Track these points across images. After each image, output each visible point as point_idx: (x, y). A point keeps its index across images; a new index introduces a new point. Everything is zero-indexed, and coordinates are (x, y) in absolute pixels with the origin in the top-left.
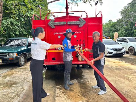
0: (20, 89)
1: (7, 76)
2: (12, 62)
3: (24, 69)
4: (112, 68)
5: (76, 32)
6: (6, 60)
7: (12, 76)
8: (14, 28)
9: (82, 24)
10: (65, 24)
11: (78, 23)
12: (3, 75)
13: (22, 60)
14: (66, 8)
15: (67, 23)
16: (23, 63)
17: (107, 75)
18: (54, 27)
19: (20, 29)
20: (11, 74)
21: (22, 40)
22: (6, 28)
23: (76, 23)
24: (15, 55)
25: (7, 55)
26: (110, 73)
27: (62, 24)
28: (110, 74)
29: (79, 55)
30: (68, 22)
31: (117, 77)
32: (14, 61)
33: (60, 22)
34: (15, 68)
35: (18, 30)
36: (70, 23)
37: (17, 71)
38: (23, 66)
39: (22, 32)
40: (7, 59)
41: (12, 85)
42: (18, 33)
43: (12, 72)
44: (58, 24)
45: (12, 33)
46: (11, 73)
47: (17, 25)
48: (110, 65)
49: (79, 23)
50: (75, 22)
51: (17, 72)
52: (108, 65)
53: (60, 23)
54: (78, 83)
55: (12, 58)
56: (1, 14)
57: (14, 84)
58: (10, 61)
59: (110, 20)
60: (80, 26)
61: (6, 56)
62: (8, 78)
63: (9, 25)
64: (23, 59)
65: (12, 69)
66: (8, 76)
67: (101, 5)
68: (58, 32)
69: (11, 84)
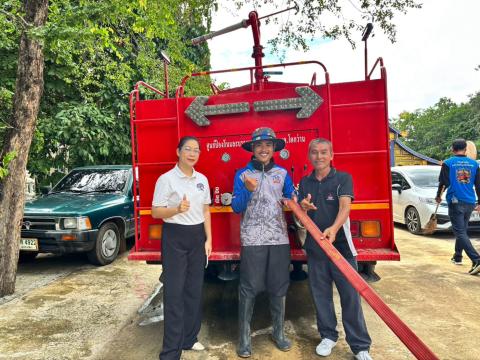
0: (74, 352)
1: (45, 299)
2: (72, 249)
3: (112, 274)
4: (447, 278)
5: (287, 140)
6: (54, 242)
7: (62, 299)
8: (94, 133)
9: (308, 108)
10: (247, 110)
11: (291, 106)
12: (31, 295)
13: (109, 241)
14: (253, 56)
15: (252, 109)
16: (110, 253)
17: (421, 306)
18: (208, 123)
19: (115, 137)
20: (62, 293)
21: (116, 173)
22: (66, 136)
23: (286, 107)
24: (83, 225)
25: (57, 226)
26: (435, 299)
27: (233, 111)
28: (433, 303)
29: (298, 224)
30: (257, 103)
31: (462, 319)
32: (80, 246)
33: (228, 105)
34: (80, 271)
35: (107, 143)
36: (261, 105)
37: (86, 280)
38: (109, 262)
39: (121, 148)
40: (53, 239)
41: (53, 333)
42: (105, 151)
43: (65, 285)
44: (220, 112)
45: (85, 153)
46: (62, 288)
47: (103, 125)
48: (437, 267)
49: (296, 106)
50: (281, 101)
51: (84, 287)
52: (430, 266)
53: (226, 109)
54: (298, 337)
55: (72, 235)
56: (38, 87)
57: (59, 329)
58: (66, 244)
59: (442, 100)
60: (299, 116)
61: (53, 228)
62: (47, 305)
63: (78, 124)
64: (110, 239)
65: (70, 275)
66: (49, 299)
67: (393, 41)
68: (221, 141)
69: (48, 328)
